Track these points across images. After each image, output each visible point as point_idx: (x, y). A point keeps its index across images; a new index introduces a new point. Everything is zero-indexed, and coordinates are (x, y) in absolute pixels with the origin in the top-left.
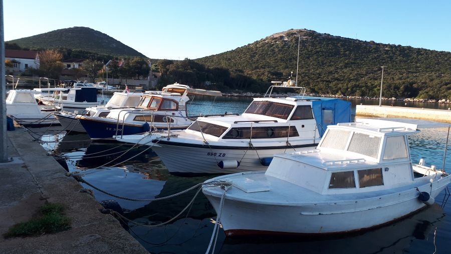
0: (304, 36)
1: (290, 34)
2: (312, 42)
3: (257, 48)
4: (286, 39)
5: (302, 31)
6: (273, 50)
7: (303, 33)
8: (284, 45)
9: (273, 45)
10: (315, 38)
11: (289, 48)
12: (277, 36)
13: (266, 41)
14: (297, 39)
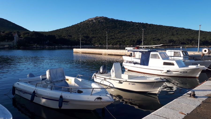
1: (96, 19)
2: (106, 22)
3: (81, 25)
4: (94, 21)
6: (88, 26)
7: (102, 18)
8: (93, 24)
9: (88, 24)
10: (107, 20)
11: (95, 25)
12: (90, 20)
13: (85, 22)
14: (99, 21)
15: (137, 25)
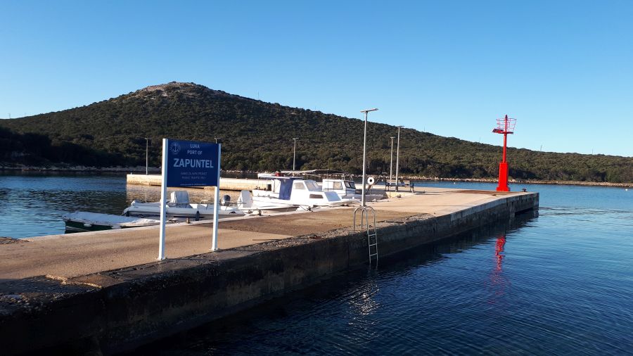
0: (190, 92)
1: (171, 88)
2: (201, 101)
3: (122, 104)
4: (165, 95)
5: (188, 86)
6: (145, 109)
7: (188, 89)
8: (162, 103)
9: (146, 101)
10: (205, 96)
11: (168, 107)
12: (153, 90)
13: (137, 96)
14: (180, 96)
15: (294, 116)
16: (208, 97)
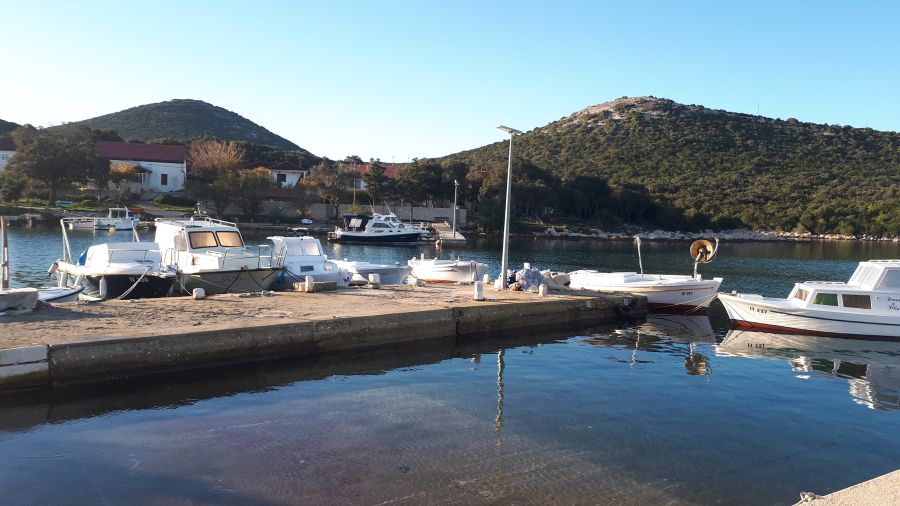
0: (653, 110)
1: (623, 106)
2: (673, 123)
3: (558, 134)
4: (617, 117)
5: (646, 101)
6: (594, 140)
7: (651, 105)
8: (616, 129)
9: (592, 129)
10: (677, 114)
11: (627, 134)
12: (597, 111)
13: (575, 122)
14: (640, 117)
15: (832, 137)
16: (683, 116)
